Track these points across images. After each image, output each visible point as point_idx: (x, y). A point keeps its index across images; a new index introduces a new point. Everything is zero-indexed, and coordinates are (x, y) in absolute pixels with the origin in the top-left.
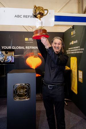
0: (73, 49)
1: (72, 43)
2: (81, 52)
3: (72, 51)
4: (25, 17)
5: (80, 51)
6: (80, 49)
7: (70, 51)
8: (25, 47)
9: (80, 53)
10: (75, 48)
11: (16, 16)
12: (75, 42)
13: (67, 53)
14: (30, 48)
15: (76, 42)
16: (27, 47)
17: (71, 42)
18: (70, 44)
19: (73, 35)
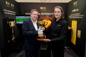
0: (74, 15)
1: (74, 11)
2: (81, 17)
3: (73, 16)
5: (80, 16)
7: (71, 16)
8: (41, 14)
10: (76, 14)
12: (76, 10)
13: (70, 18)
14: (44, 14)
16: (42, 14)
19: (75, 5)
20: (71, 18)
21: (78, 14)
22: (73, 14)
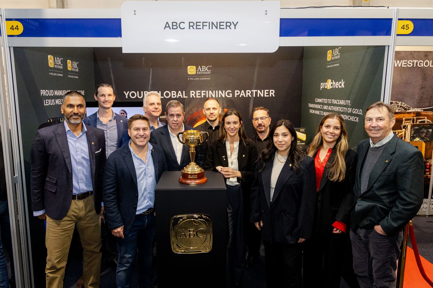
0: (328, 104)
1: (329, 85)
2: (352, 119)
3: (325, 107)
4: (195, 27)
5: (351, 114)
6: (350, 110)
7: (319, 106)
8: (188, 94)
9: (351, 121)
10: (335, 102)
11: (167, 26)
12: (337, 85)
13: (311, 111)
14: (203, 94)
15: (341, 84)
16: (192, 94)
17: (326, 82)
18: (322, 85)
19: (332, 60)
20: (317, 112)
21: (342, 102)
22: (325, 101)
